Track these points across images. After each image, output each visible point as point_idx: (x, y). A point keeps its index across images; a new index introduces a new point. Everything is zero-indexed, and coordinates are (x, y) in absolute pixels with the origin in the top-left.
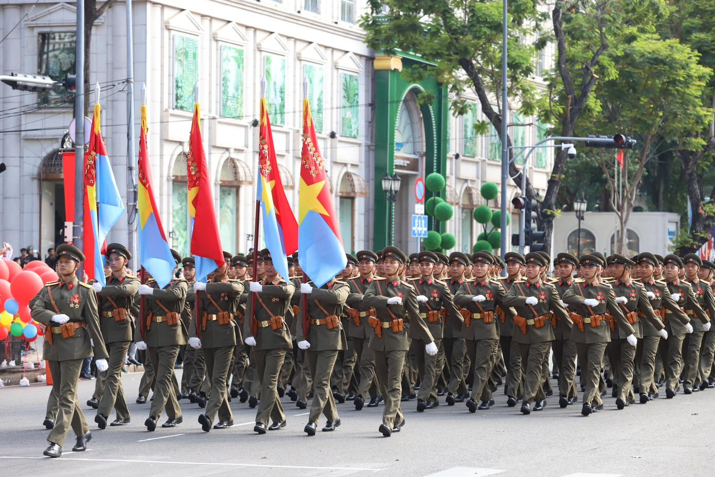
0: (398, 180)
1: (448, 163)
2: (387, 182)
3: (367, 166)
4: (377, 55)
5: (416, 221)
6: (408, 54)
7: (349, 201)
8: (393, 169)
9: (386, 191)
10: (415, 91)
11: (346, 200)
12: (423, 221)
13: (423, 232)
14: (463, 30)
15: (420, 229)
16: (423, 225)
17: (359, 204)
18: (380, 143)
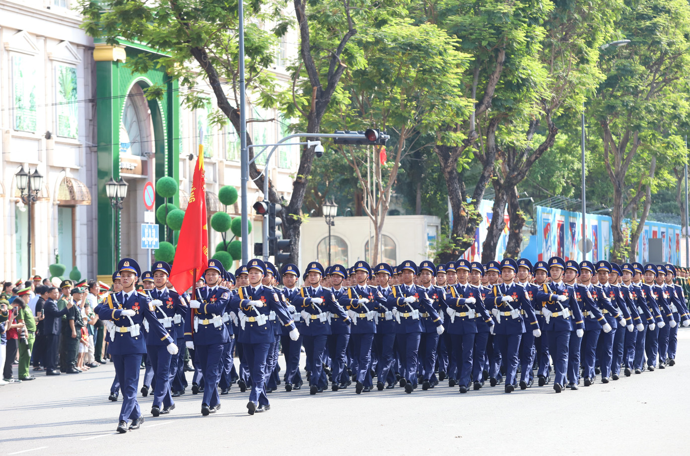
0: (125, 185)
1: (181, 164)
2: (112, 187)
3: (89, 170)
4: (96, 44)
5: (146, 231)
6: (133, 43)
7: (70, 210)
8: (118, 173)
9: (111, 198)
10: (141, 85)
11: (64, 209)
12: (154, 231)
13: (154, 243)
14: (195, 14)
15: (150, 239)
16: (154, 235)
17: (81, 214)
18: (103, 144)
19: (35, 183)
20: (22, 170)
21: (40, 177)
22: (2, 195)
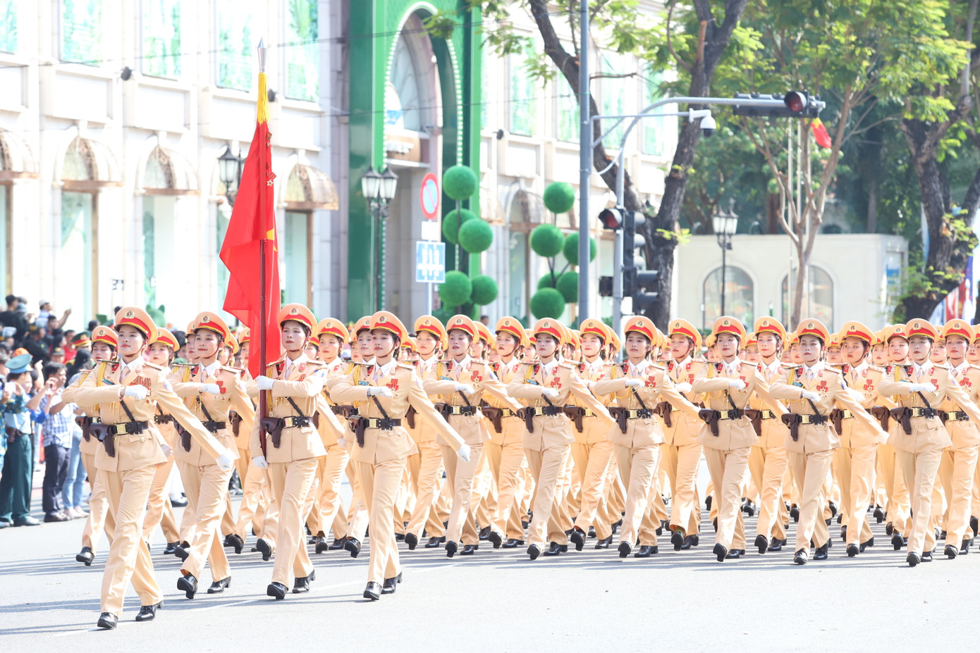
0: (392, 178)
1: (483, 146)
2: (372, 181)
3: (335, 153)
5: (425, 253)
7: (303, 217)
8: (382, 158)
9: (370, 199)
10: (422, 16)
11: (295, 216)
12: (437, 253)
13: (437, 274)
15: (431, 267)
16: (437, 259)
17: (322, 223)
18: (358, 111)
20: (228, 151)
22: (197, 193)
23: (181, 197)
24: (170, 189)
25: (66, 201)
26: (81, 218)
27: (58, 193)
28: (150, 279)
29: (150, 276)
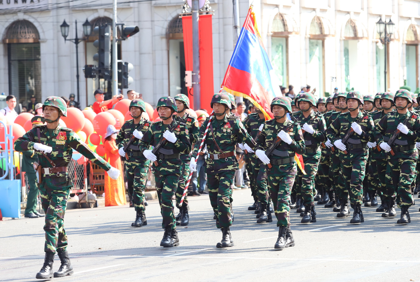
19: (390, 29)
20: (381, 20)
21: (393, 24)
22: (367, 38)
23: (360, 40)
24: (356, 37)
25: (311, 43)
26: (317, 51)
27: (308, 40)
28: (347, 76)
29: (347, 75)
